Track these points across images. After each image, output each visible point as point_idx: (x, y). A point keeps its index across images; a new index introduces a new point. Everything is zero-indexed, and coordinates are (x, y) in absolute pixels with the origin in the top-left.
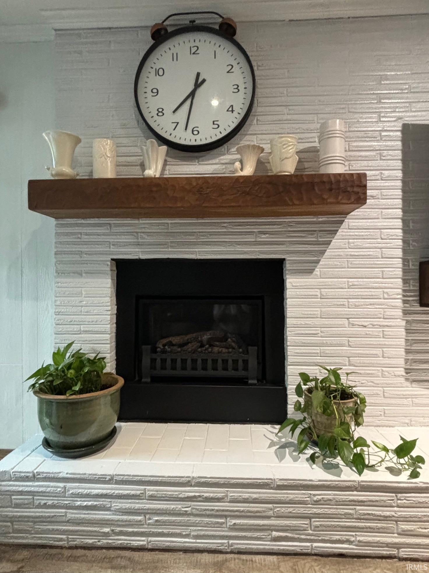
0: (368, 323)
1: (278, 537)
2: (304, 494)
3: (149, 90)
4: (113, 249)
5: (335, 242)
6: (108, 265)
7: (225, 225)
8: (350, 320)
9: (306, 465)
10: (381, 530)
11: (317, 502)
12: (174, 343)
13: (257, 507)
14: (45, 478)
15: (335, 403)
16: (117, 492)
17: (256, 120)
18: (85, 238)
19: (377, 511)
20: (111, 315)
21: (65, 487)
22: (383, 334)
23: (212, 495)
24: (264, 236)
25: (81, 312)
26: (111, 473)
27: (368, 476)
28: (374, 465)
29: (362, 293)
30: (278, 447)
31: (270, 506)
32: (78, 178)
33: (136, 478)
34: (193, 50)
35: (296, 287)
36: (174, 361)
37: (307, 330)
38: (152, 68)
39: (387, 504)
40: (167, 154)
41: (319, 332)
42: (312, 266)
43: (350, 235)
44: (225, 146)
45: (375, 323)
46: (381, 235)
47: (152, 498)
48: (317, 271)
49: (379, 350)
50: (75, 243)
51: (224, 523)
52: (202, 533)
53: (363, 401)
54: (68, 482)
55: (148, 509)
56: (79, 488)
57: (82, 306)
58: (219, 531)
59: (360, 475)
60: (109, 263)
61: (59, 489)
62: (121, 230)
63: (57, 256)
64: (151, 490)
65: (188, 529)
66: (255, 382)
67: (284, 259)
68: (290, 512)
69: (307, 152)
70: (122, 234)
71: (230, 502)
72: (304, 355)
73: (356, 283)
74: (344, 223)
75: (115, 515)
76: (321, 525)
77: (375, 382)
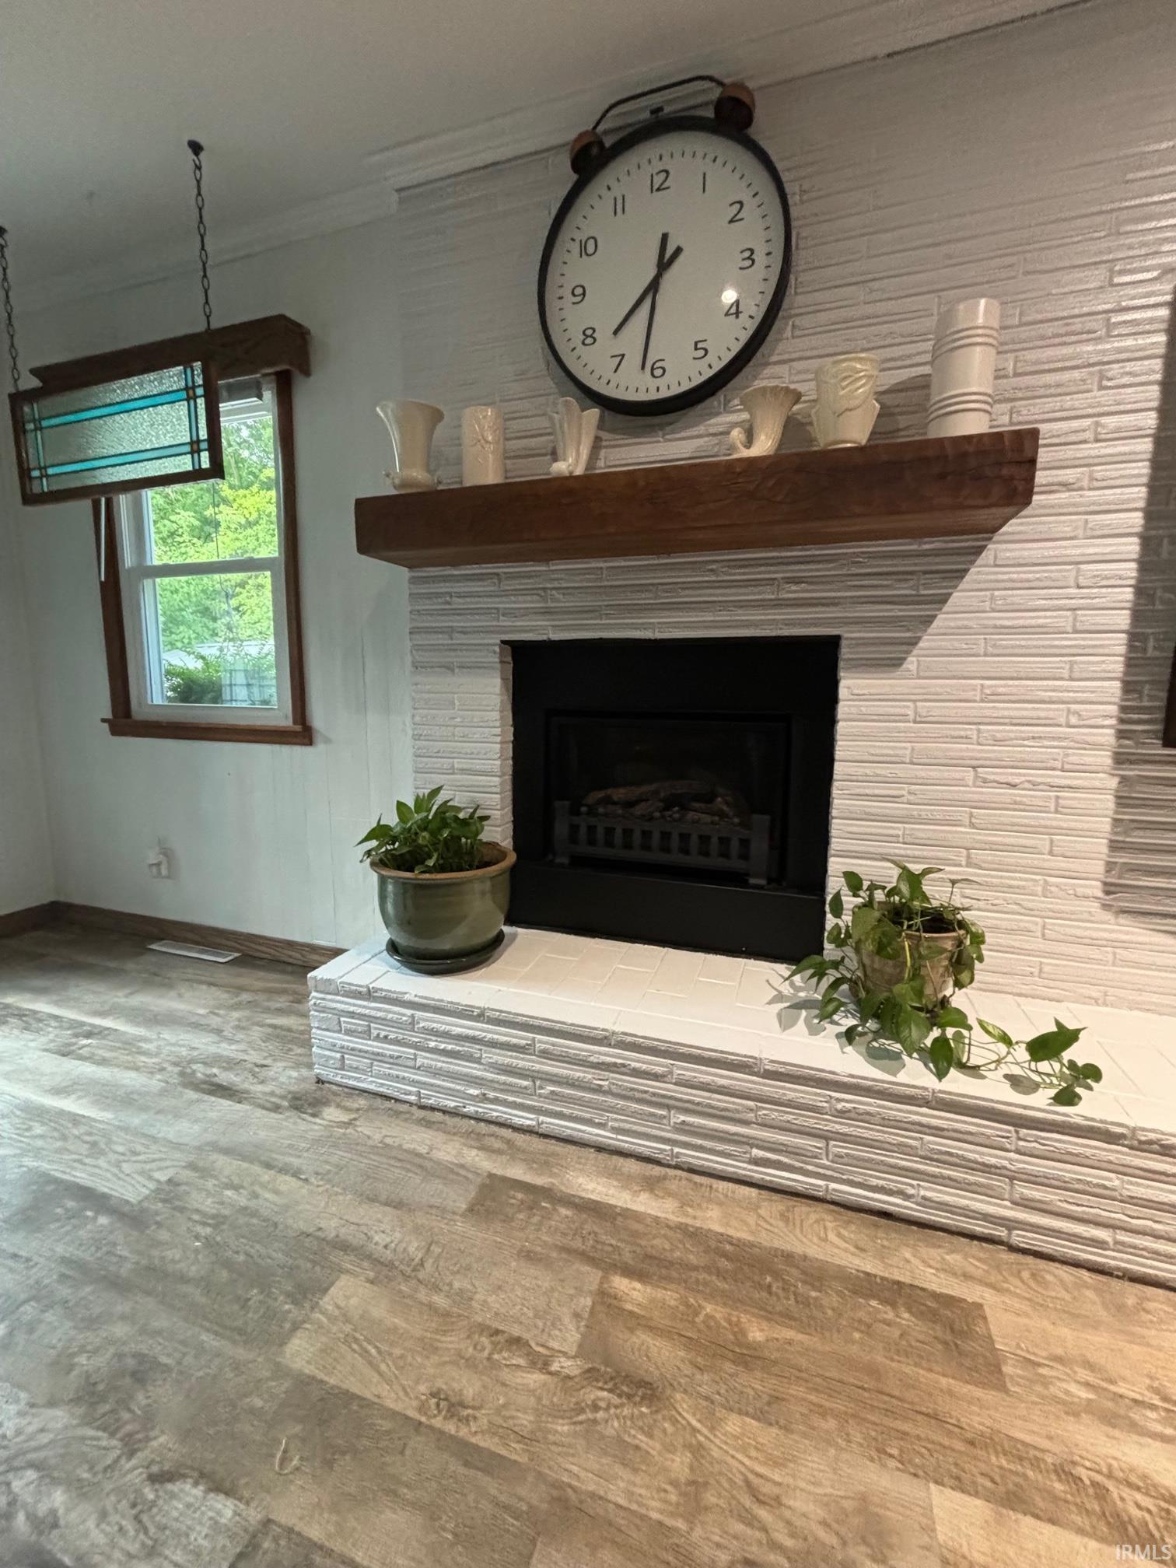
0: (1023, 779)
1: (761, 1158)
2: (818, 1095)
3: (566, 292)
4: (505, 622)
5: (958, 598)
6: (495, 652)
7: (714, 567)
8: (979, 770)
9: (835, 1044)
10: (974, 1188)
11: (842, 1114)
12: (615, 798)
13: (725, 1102)
14: (384, 998)
15: (909, 937)
16: (489, 1036)
17: (789, 328)
18: (458, 603)
19: (970, 1151)
20: (501, 743)
21: (413, 1016)
22: (1057, 805)
23: (644, 1067)
24: (794, 588)
25: (454, 735)
26: (481, 1004)
27: (956, 1083)
28: (979, 1067)
29: (1013, 713)
30: (788, 1004)
31: (751, 1103)
32: (440, 487)
33: (519, 1019)
34: (658, 180)
35: (859, 697)
36: (609, 831)
37: (877, 788)
38: (573, 240)
39: (995, 1144)
40: (601, 426)
41: (904, 793)
42: (900, 652)
43: (997, 581)
44: (721, 396)
45: (1039, 780)
46: (1077, 578)
47: (545, 1054)
48: (912, 662)
49: (1044, 840)
50: (443, 613)
51: (665, 1117)
52: (628, 1126)
53: (978, 939)
54: (418, 1010)
55: (538, 1072)
56: (434, 1022)
57: (455, 726)
58: (656, 1128)
59: (940, 1080)
60: (497, 649)
61: (404, 1018)
62: (515, 584)
63: (414, 636)
64: (543, 1041)
65: (602, 1115)
66: (762, 882)
67: (838, 638)
68: (788, 1122)
69: (906, 390)
70: (517, 592)
71: (675, 1084)
72: (865, 837)
73: (1001, 690)
74: (984, 554)
75: (488, 1071)
76: (847, 1155)
77: (1024, 904)
